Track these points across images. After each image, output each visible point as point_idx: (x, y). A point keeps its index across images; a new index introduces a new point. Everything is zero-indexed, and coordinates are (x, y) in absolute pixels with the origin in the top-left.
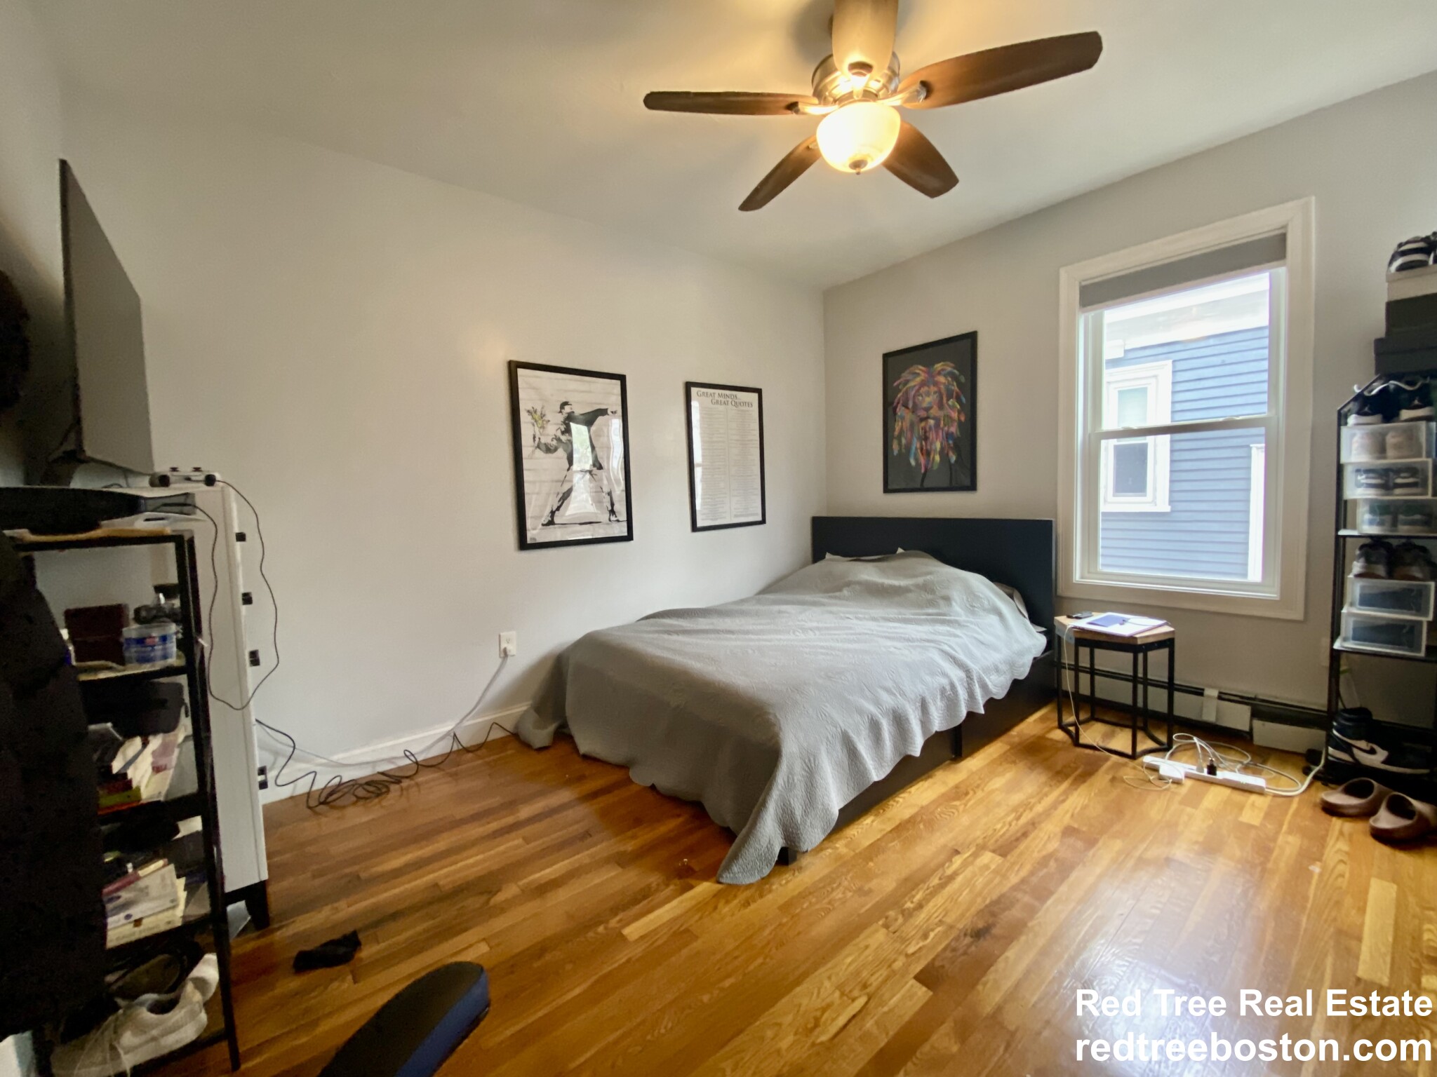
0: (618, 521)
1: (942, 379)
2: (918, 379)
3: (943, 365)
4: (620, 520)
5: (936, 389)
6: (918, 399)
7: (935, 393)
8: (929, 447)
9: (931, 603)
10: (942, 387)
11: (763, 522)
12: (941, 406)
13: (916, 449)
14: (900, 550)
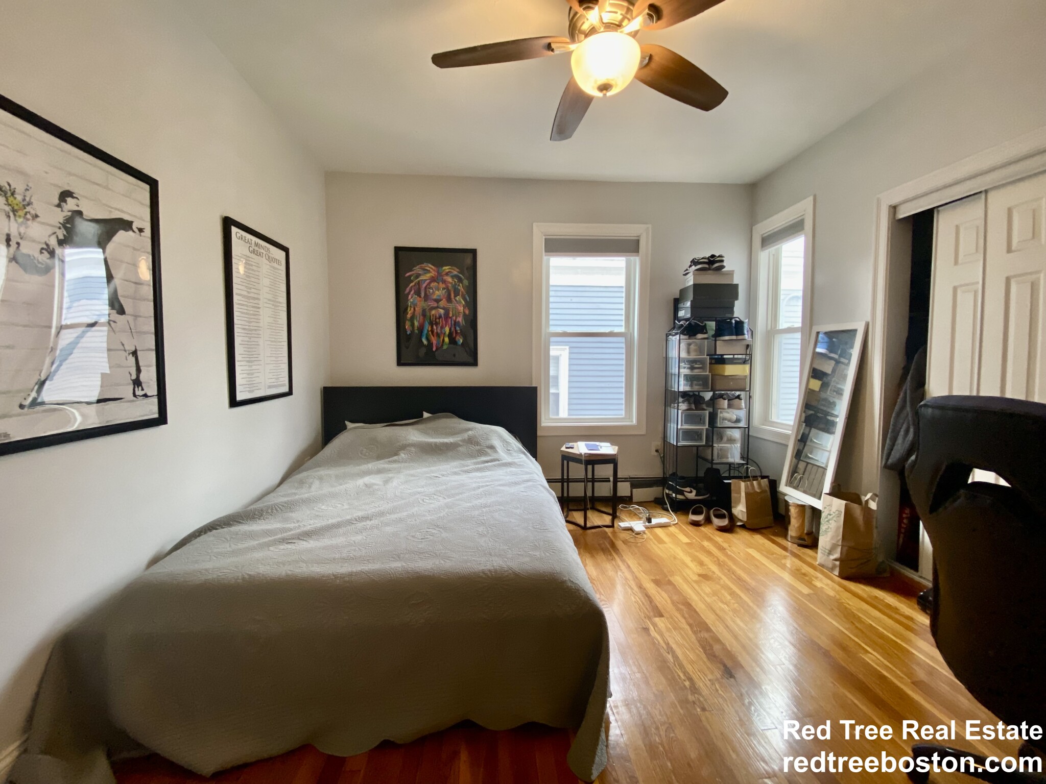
0: (146, 396)
1: (449, 279)
2: (428, 275)
3: (449, 269)
4: (149, 394)
5: (444, 286)
6: (429, 291)
7: (444, 289)
8: (439, 331)
9: (481, 453)
10: (450, 285)
11: (290, 393)
12: (449, 300)
13: (428, 331)
14: (426, 415)
